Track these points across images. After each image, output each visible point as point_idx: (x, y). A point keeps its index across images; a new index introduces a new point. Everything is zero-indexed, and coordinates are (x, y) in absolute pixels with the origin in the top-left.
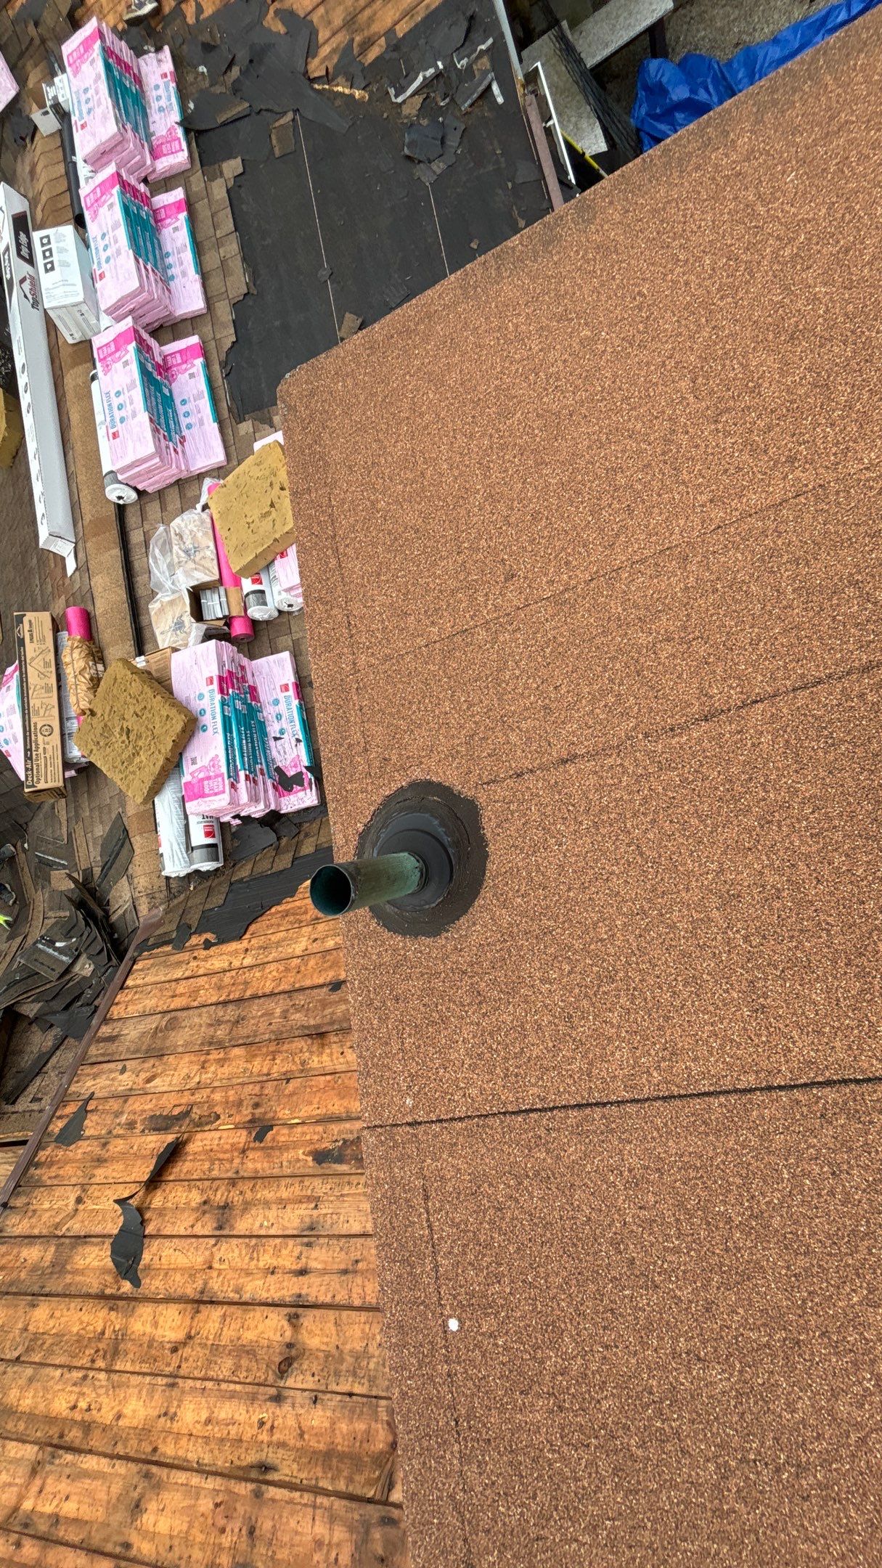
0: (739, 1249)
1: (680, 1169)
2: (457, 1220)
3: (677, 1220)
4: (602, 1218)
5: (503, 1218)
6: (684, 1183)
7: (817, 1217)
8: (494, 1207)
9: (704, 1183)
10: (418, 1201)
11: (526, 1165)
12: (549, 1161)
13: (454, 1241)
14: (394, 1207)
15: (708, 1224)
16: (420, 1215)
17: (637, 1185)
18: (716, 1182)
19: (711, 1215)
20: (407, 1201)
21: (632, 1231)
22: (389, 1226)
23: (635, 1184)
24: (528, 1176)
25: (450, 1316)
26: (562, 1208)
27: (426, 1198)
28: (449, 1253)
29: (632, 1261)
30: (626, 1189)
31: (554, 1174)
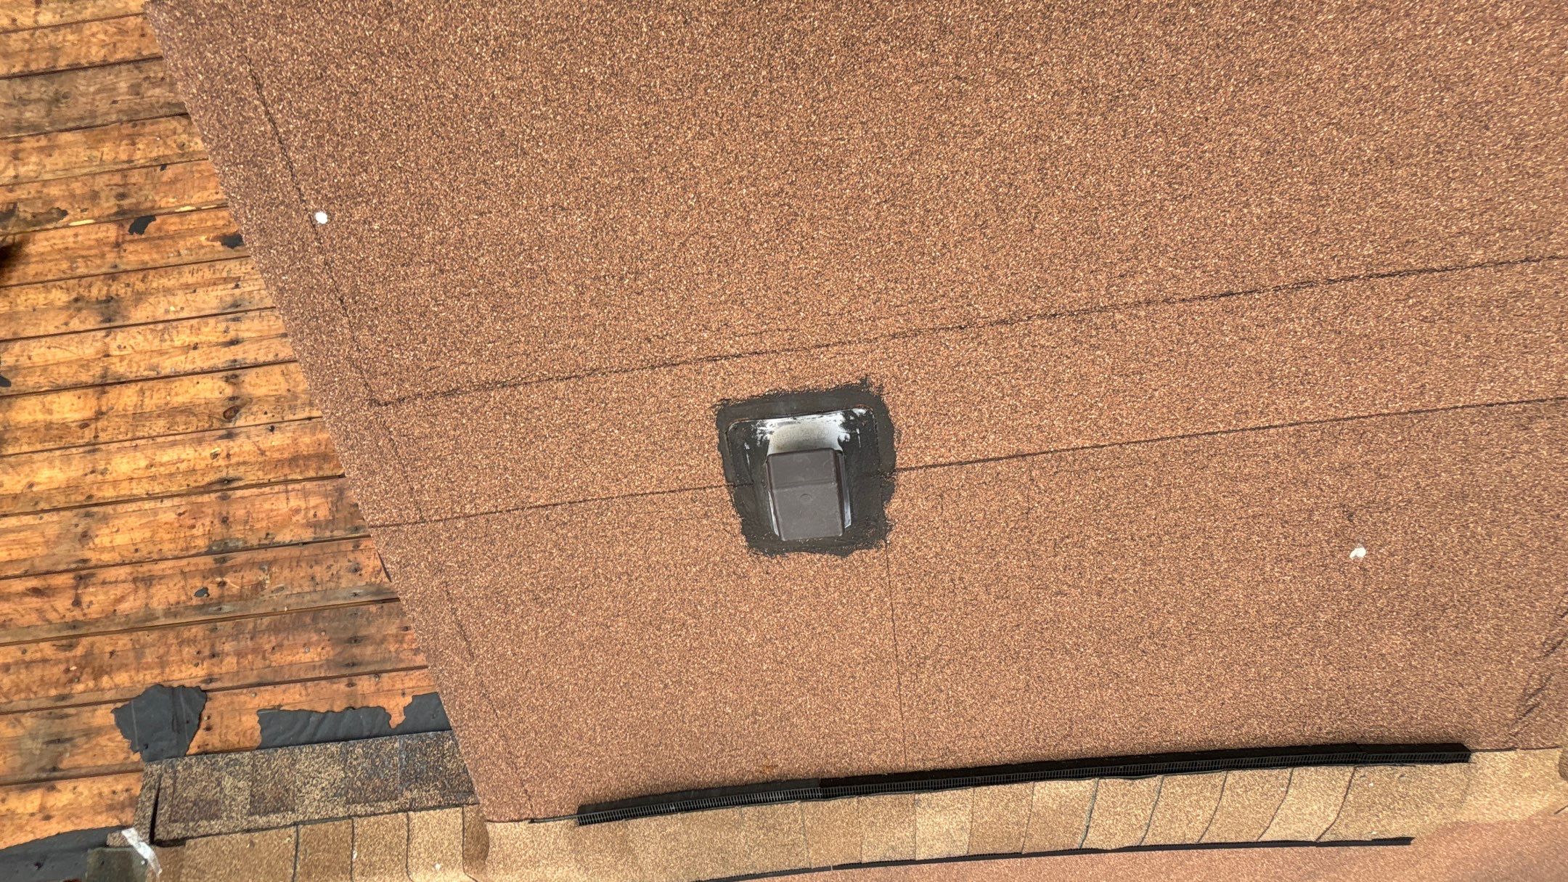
0: (599, 107)
1: (546, 32)
2: (305, 110)
3: (545, 87)
4: (469, 93)
5: (360, 104)
6: (551, 48)
7: (668, 67)
8: (347, 92)
9: (570, 46)
10: (249, 91)
11: (378, 40)
12: (405, 34)
13: (305, 133)
14: (218, 102)
15: (573, 87)
16: (256, 108)
17: (503, 55)
18: (581, 43)
19: (575, 78)
20: (234, 93)
21: (500, 104)
22: (217, 125)
23: (501, 52)
24: (383, 54)
25: (316, 211)
26: (426, 87)
27: (259, 87)
28: (303, 147)
29: (502, 134)
30: (492, 60)
31: (412, 50)
